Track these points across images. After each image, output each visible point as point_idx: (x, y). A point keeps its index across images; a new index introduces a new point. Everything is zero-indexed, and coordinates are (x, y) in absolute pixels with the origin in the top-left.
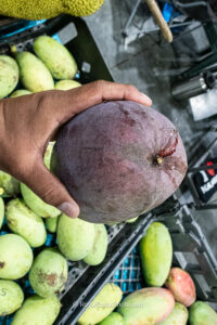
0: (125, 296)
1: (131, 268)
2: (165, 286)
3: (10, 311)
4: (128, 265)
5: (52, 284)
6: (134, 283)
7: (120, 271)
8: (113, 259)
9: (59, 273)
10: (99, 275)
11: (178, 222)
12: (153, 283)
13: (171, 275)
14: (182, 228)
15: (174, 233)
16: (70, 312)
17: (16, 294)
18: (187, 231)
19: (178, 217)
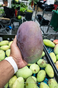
0: (54, 52)
1: (49, 49)
2: (56, 44)
3: (45, 74)
4: (48, 50)
5: (44, 63)
6: (52, 50)
7: (49, 51)
8: (45, 51)
9: (42, 61)
10: (47, 54)
11: (44, 36)
12: (54, 46)
13: (54, 43)
14: (46, 36)
15: (46, 38)
16: (51, 63)
17: (42, 71)
18: (47, 36)
19: (43, 36)
